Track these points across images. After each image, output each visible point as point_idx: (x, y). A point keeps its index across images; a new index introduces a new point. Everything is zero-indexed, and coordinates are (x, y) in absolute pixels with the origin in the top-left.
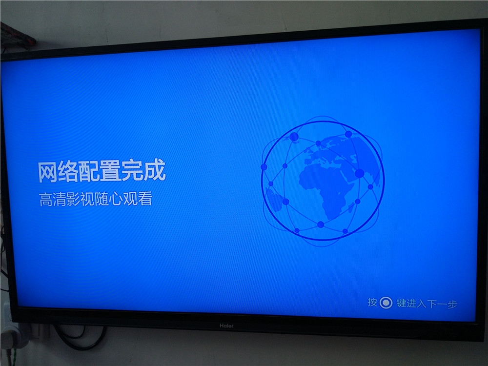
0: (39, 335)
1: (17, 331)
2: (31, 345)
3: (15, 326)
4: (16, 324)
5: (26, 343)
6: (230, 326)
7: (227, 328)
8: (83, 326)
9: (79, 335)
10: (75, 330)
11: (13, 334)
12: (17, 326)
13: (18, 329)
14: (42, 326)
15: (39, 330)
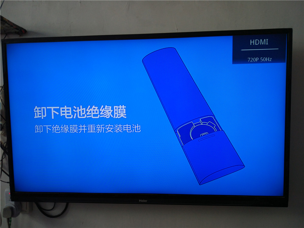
0: (26, 209)
1: (14, 207)
2: (21, 215)
3: (12, 204)
4: (13, 203)
5: (19, 214)
6: (145, 201)
7: (143, 202)
8: (54, 203)
9: (51, 208)
10: (48, 206)
11: (11, 208)
12: (14, 204)
13: (15, 206)
14: (28, 203)
15: (26, 206)
